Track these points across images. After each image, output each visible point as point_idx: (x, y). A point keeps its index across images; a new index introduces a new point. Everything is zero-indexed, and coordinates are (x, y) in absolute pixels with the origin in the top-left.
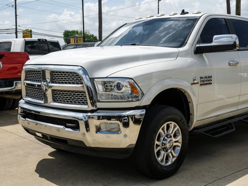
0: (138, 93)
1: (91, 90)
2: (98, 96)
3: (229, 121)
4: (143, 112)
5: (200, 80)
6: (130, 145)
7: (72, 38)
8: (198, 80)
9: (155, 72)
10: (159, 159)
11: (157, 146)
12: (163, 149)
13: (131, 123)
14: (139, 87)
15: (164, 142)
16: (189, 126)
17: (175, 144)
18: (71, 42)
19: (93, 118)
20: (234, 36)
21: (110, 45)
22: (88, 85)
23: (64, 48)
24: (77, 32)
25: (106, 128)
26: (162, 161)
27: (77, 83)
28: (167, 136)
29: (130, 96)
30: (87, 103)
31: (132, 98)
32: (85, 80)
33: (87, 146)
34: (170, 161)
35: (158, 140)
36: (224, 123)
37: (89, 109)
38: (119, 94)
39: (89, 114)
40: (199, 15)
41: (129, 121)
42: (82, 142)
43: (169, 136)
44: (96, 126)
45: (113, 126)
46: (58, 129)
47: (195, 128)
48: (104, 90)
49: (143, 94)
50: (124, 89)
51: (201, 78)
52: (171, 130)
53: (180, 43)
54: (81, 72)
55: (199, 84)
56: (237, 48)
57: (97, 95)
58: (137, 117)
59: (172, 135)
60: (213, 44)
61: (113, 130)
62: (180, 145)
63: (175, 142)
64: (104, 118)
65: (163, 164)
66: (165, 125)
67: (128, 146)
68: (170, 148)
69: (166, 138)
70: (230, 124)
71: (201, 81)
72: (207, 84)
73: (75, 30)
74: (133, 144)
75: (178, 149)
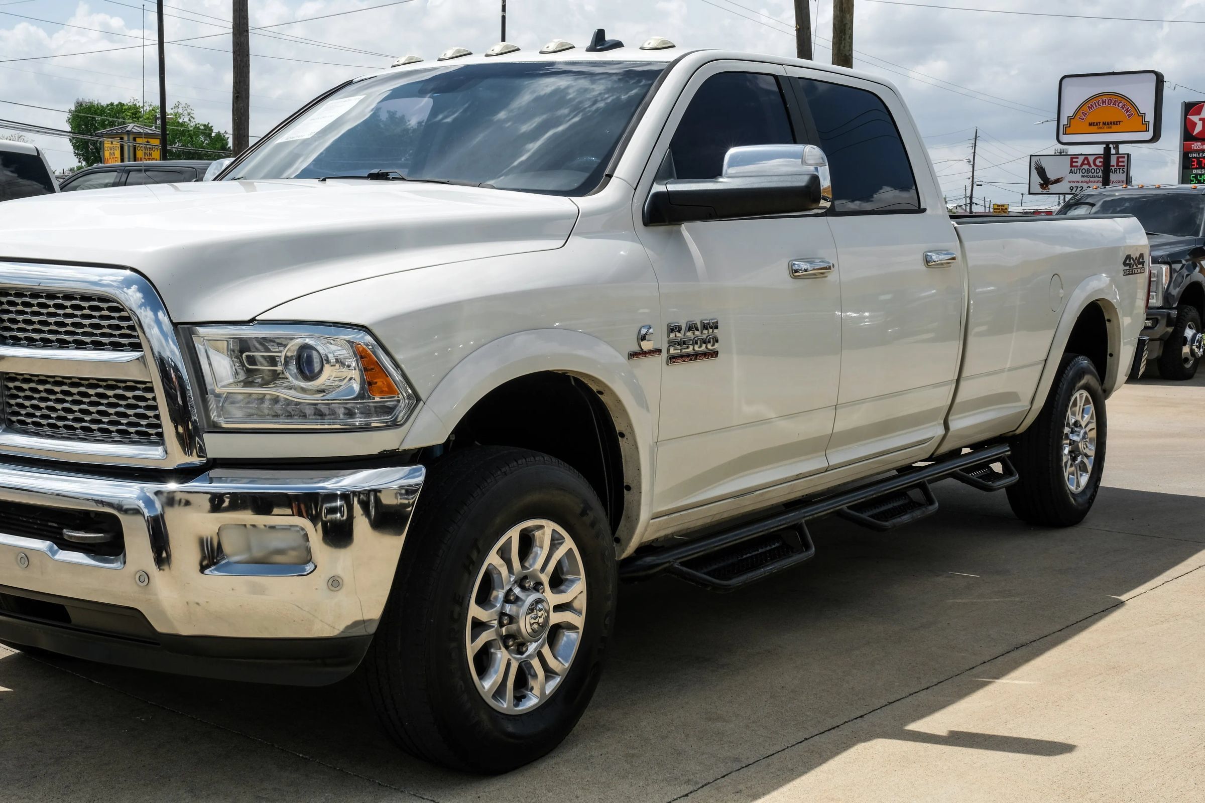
0: (391, 390)
1: (180, 378)
2: (212, 405)
3: (792, 517)
4: (417, 476)
5: (665, 339)
6: (356, 624)
7: (111, 136)
8: (658, 339)
9: (471, 301)
10: (488, 685)
11: (479, 626)
12: (505, 639)
13: (361, 525)
14: (397, 366)
15: (508, 608)
16: (618, 540)
17: (556, 618)
18: (107, 154)
19: (187, 503)
20: (813, 152)
21: (277, 174)
22: (167, 354)
23: (69, 184)
24: (135, 113)
25: (249, 548)
26: (499, 692)
27: (117, 347)
28: (521, 582)
29: (357, 406)
30: (160, 435)
31: (366, 413)
32: (153, 332)
33: (160, 628)
34: (536, 691)
35: (484, 600)
36: (772, 525)
37: (171, 465)
38: (309, 398)
39: (172, 486)
40: (668, 56)
41: (351, 517)
42: (134, 615)
43: (530, 584)
44: (202, 542)
45: (277, 541)
46: (25, 557)
47: (645, 549)
48: (242, 376)
49: (416, 398)
50: (328, 376)
51: (672, 330)
52: (540, 554)
53: (582, 177)
54: (132, 297)
55: (664, 354)
56: (823, 203)
57: (205, 401)
58: (388, 500)
59: (545, 578)
60: (724, 183)
61: (279, 559)
62: (579, 621)
63: (558, 608)
64: (239, 502)
65: (505, 705)
66: (514, 534)
67: (348, 628)
68: (535, 634)
69: (517, 590)
70: (797, 528)
71: (672, 343)
72: (696, 356)
73: (127, 100)
74: (370, 621)
75: (571, 640)
